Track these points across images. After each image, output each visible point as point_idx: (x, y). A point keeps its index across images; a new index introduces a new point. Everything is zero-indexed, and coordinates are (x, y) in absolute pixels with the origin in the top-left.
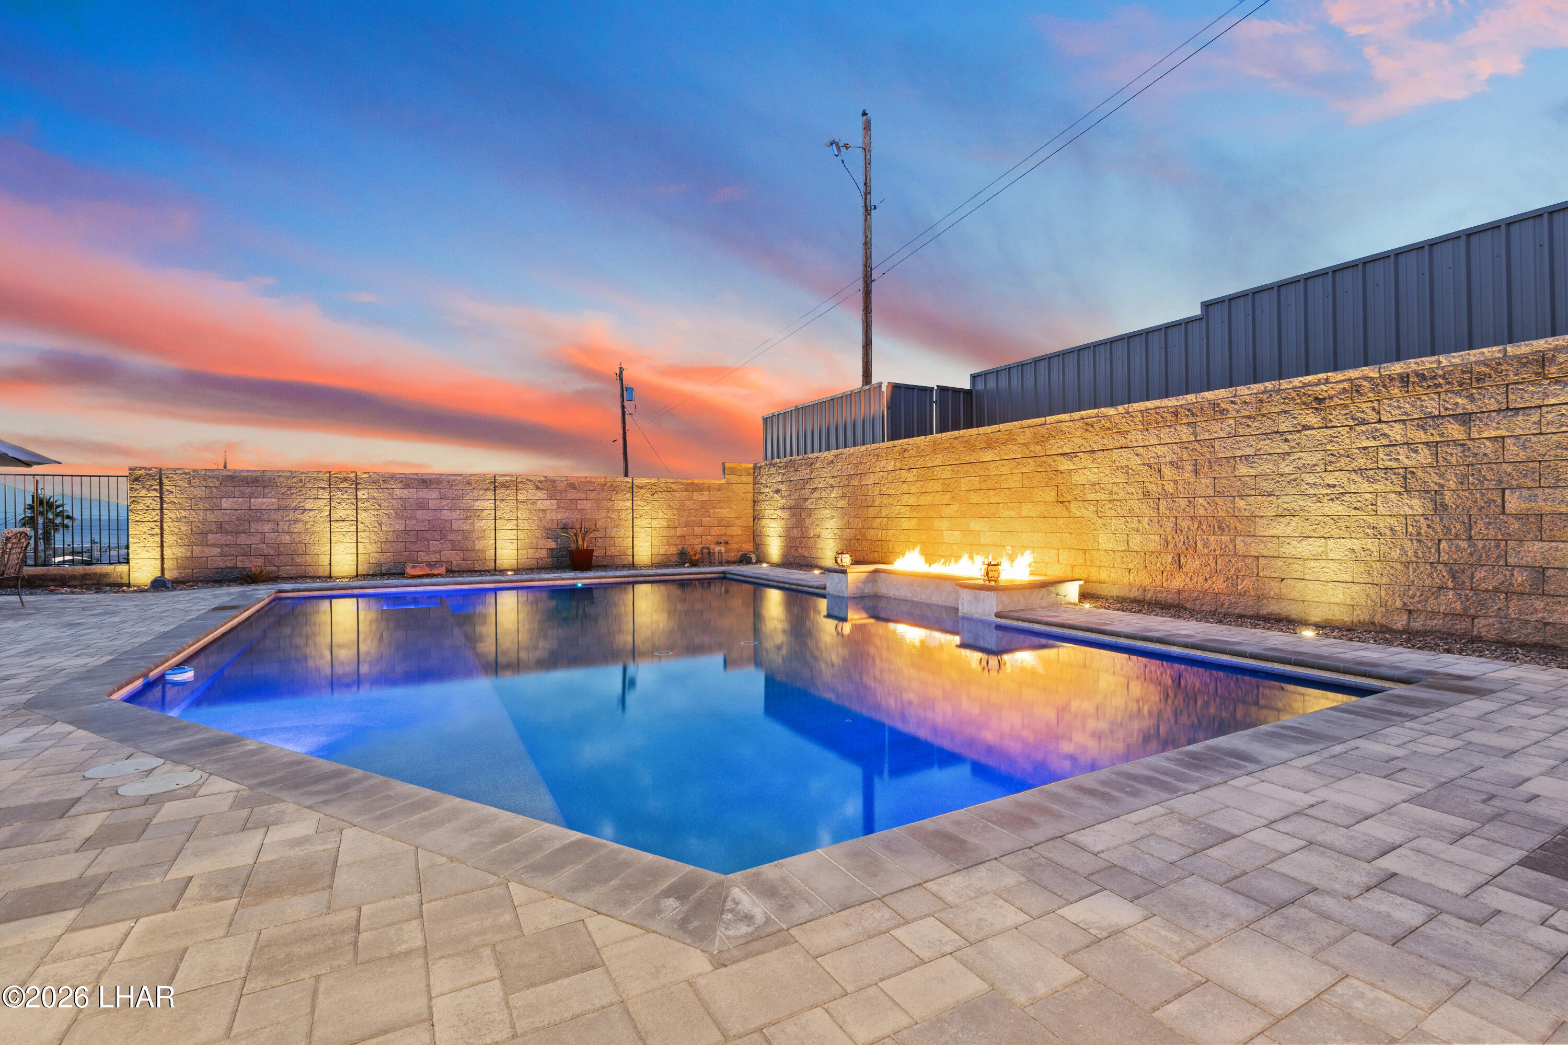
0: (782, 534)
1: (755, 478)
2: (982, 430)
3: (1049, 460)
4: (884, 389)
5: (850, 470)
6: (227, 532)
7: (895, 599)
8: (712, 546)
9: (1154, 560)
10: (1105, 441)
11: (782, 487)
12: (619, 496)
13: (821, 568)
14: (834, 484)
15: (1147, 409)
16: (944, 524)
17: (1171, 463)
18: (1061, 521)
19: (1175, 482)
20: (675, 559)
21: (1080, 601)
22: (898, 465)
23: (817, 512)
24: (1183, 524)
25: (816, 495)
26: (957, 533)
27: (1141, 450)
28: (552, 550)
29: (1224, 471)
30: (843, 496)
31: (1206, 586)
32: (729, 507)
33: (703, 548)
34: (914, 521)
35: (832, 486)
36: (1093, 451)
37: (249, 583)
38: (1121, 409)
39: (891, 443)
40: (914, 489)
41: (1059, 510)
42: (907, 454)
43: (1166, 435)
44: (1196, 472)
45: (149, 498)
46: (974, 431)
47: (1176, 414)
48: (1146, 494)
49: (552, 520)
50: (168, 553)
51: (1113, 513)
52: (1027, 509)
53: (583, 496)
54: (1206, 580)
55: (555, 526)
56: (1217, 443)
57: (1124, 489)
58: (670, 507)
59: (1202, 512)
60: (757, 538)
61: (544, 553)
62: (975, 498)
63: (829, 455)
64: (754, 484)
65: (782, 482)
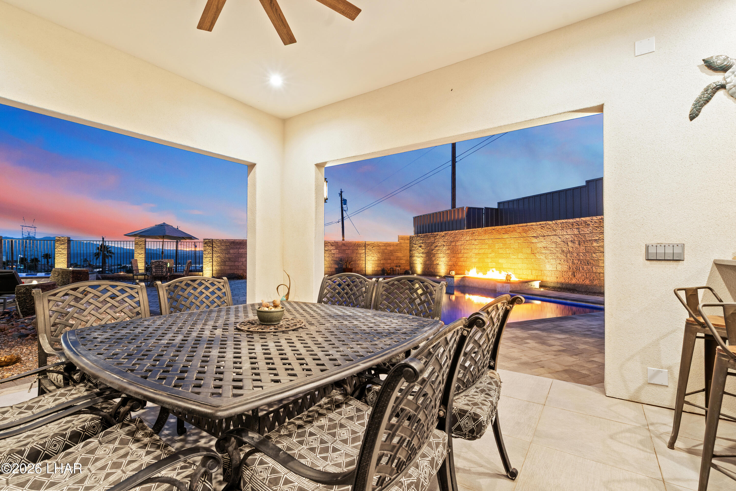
0: (422, 263)
1: (410, 241)
2: (503, 227)
3: (528, 238)
4: (465, 209)
5: (451, 239)
6: (232, 261)
7: (472, 287)
8: (394, 268)
9: (566, 274)
10: (549, 233)
11: (422, 245)
12: (361, 248)
13: (439, 276)
14: (445, 244)
15: (563, 222)
16: (489, 260)
17: (571, 241)
18: (533, 260)
19: (572, 247)
20: (380, 272)
21: (540, 288)
22: (471, 238)
23: (437, 255)
24: (575, 262)
25: (437, 248)
26: (494, 263)
27: (561, 236)
28: (336, 268)
29: (589, 244)
30: (448, 249)
31: (583, 283)
32: (401, 252)
33: (391, 268)
34: (477, 259)
35: (444, 245)
36: (544, 236)
37: (240, 279)
38: (554, 222)
39: (468, 230)
40: (477, 247)
41: (532, 256)
42: (474, 234)
43: (569, 232)
44: (579, 244)
45: (209, 249)
46: (500, 227)
47: (573, 225)
48: (563, 251)
49: (337, 257)
50: (214, 268)
51: (551, 257)
52: (520, 255)
53: (348, 248)
54: (583, 281)
55: (337, 260)
56: (586, 235)
57: (555, 249)
58: (379, 252)
59: (581, 258)
60: (411, 265)
61: (334, 270)
62: (501, 251)
63: (443, 233)
64: (410, 243)
65: (422, 243)
